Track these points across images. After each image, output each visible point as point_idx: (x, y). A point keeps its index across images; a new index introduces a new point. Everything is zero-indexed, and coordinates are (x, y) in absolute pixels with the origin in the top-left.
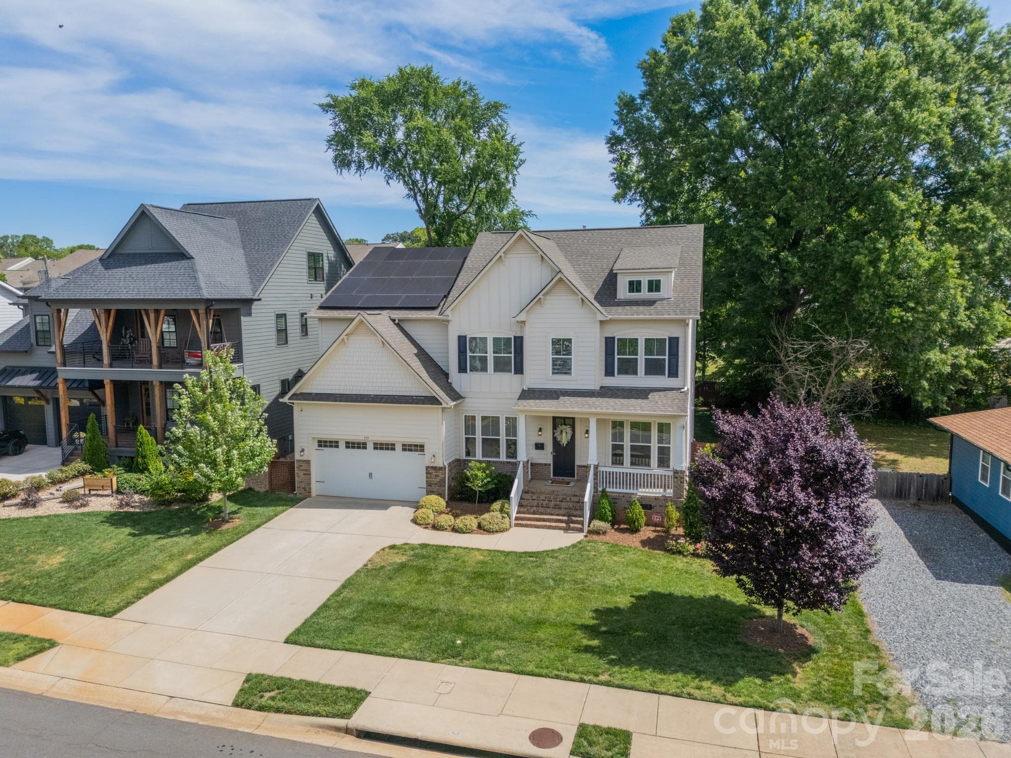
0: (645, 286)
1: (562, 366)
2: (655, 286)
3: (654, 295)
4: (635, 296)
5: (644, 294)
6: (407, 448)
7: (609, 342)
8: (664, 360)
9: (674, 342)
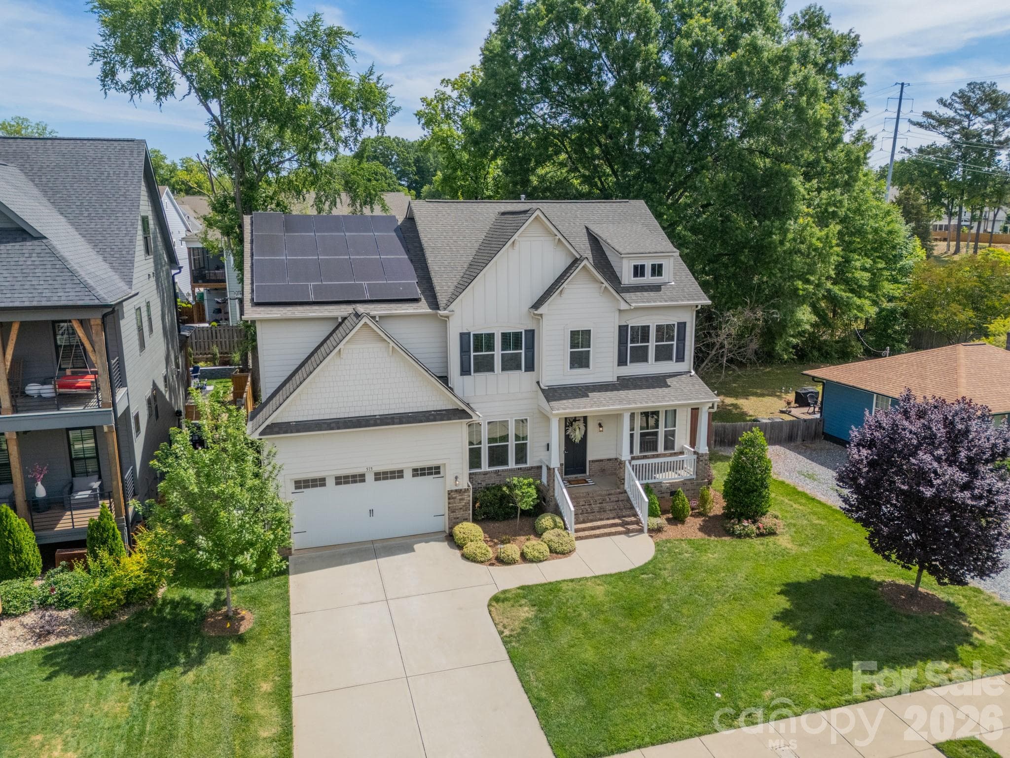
0: (648, 270)
1: (580, 360)
2: (657, 270)
3: (656, 280)
4: (640, 280)
5: (648, 279)
6: (419, 472)
7: (623, 329)
8: (672, 345)
9: (682, 326)
